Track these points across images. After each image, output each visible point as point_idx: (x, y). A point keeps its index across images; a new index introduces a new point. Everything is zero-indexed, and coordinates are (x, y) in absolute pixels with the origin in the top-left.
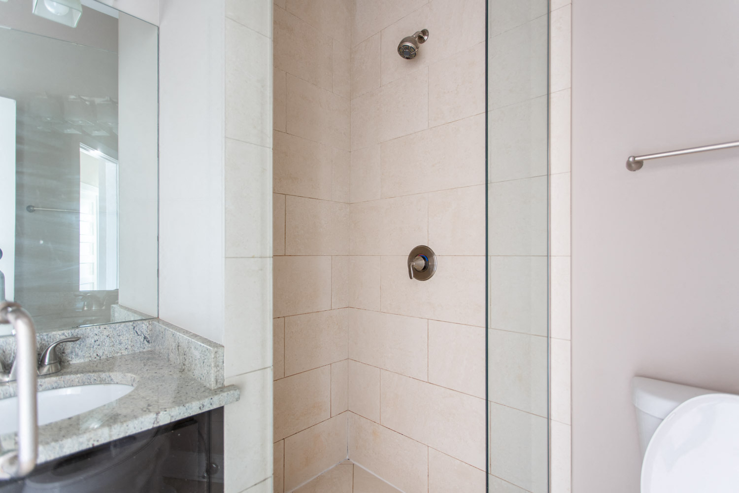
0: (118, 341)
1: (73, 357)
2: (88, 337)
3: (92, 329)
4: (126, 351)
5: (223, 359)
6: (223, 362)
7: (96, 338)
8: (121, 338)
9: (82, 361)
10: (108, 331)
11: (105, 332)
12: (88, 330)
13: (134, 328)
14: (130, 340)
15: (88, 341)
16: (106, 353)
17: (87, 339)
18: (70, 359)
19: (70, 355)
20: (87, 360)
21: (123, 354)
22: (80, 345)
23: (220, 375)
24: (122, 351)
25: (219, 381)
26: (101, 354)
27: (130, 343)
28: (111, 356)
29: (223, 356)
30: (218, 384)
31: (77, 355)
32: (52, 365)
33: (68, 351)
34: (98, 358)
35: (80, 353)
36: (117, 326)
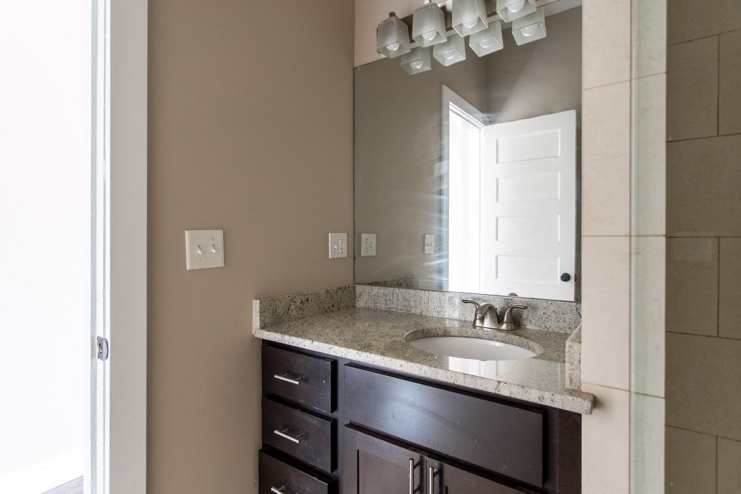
0: (562, 319)
1: (528, 322)
2: (538, 309)
3: (541, 302)
4: (570, 330)
5: (580, 358)
6: (580, 362)
7: (545, 311)
8: (565, 316)
9: (534, 328)
10: (554, 306)
11: (551, 307)
12: (539, 302)
13: (577, 309)
14: (573, 320)
15: (538, 312)
16: (553, 327)
17: (538, 310)
18: (525, 324)
19: (526, 321)
20: (538, 328)
21: (567, 332)
22: (533, 314)
23: (575, 375)
24: (566, 330)
25: (574, 381)
26: (548, 327)
27: (573, 323)
28: (556, 331)
29: (580, 354)
30: (573, 385)
31: (530, 321)
32: (509, 324)
33: (524, 316)
34: (546, 329)
35: (533, 321)
36: (562, 304)
